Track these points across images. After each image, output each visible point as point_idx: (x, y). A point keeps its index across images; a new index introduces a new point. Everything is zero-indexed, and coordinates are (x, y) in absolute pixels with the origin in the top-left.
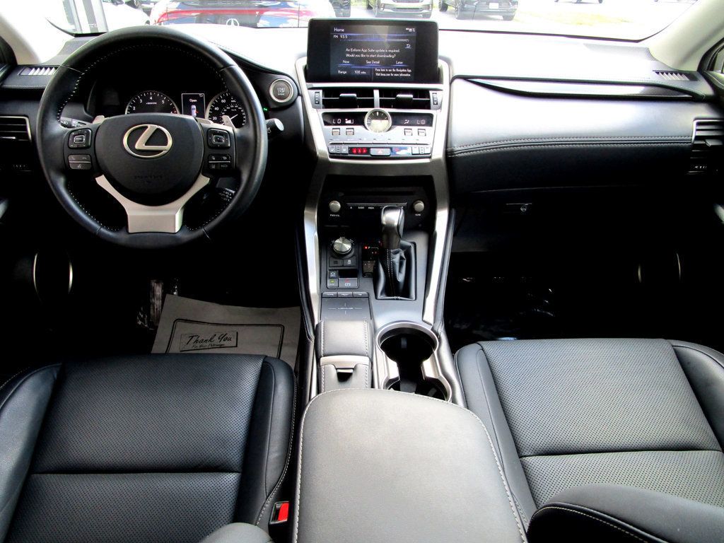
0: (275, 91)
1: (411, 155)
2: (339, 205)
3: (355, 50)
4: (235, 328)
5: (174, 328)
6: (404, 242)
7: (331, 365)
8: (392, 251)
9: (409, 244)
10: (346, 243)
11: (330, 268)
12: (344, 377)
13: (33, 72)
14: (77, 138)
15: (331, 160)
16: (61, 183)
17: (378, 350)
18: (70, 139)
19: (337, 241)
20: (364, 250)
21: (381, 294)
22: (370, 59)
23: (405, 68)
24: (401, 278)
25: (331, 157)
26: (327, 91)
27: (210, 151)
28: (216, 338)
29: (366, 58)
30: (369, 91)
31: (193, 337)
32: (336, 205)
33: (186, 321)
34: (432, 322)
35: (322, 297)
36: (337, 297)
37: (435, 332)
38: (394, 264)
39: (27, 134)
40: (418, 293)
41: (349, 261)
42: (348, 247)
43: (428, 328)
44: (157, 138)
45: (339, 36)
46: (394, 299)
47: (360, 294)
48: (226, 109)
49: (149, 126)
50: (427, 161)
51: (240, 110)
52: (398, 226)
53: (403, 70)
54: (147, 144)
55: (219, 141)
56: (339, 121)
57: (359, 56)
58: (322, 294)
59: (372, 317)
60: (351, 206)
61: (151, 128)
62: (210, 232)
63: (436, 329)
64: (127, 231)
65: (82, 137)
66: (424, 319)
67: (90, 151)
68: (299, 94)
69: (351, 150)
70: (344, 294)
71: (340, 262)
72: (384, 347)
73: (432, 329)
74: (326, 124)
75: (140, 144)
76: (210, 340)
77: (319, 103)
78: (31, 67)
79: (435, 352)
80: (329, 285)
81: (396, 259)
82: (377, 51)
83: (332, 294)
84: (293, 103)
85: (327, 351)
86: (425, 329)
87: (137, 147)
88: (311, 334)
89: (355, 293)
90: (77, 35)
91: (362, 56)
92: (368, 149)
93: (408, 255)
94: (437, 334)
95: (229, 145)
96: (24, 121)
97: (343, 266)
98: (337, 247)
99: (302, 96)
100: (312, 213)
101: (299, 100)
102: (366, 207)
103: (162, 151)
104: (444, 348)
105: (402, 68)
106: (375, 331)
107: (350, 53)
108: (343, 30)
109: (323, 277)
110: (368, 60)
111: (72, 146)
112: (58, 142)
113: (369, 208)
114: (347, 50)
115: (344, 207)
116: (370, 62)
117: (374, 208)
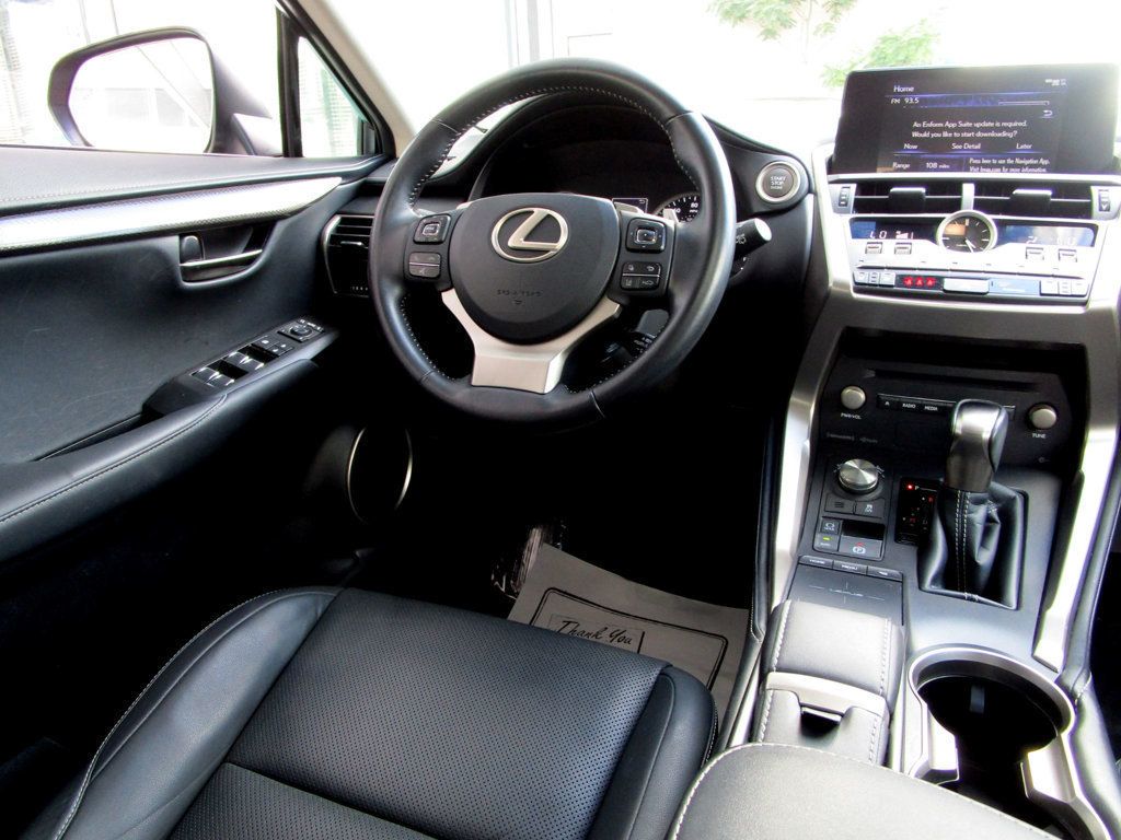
0: (767, 183)
1: (1037, 296)
2: (862, 396)
3: (931, 125)
4: (642, 625)
5: (543, 600)
6: (997, 486)
7: (789, 695)
8: (969, 495)
9: (1012, 494)
10: (869, 471)
11: (826, 514)
12: (816, 727)
14: (428, 228)
15: (856, 296)
17: (910, 694)
18: (419, 229)
19: (850, 463)
20: (903, 491)
21: (934, 581)
22: (961, 141)
23: (1037, 157)
24: (985, 557)
25: (857, 291)
26: (864, 187)
27: (626, 256)
28: (607, 633)
29: (953, 140)
30: (955, 187)
31: (569, 622)
32: (856, 396)
33: (565, 593)
34: (1058, 662)
35: (799, 563)
36: (831, 568)
37: (1065, 689)
38: (971, 523)
40: (1024, 596)
41: (870, 506)
42: (870, 478)
43: (1047, 679)
44: (546, 229)
45: (902, 100)
46: (963, 598)
47: (884, 572)
49: (535, 210)
50: (1078, 310)
52: (991, 443)
53: (1031, 161)
54: (528, 238)
55: (646, 239)
57: (938, 135)
58: (799, 558)
59: (904, 620)
60: (887, 399)
61: (539, 213)
62: (604, 401)
63: (1069, 682)
64: (470, 381)
65: (436, 227)
66: (1037, 653)
67: (442, 248)
68: (810, 191)
69: (901, 280)
70: (848, 566)
71: (848, 506)
72: (927, 693)
73: (1059, 681)
74: (856, 235)
75: (517, 239)
76: (596, 636)
77: (846, 205)
79: (1065, 736)
80: (817, 544)
81: (978, 515)
82: (977, 125)
83: (821, 561)
84: (797, 204)
85: (787, 661)
86: (1039, 678)
87: (511, 243)
88: (762, 625)
89: (871, 568)
91: (945, 134)
92: (939, 280)
93: (1006, 515)
94: (1072, 696)
95: (662, 247)
97: (854, 514)
98: (846, 476)
99: (816, 194)
100: (805, 403)
101: (809, 200)
102: (920, 407)
103: (547, 251)
104: (1090, 731)
105: (1028, 157)
106: (907, 653)
107: (921, 130)
108: (911, 89)
109: (809, 526)
110: (957, 144)
111: (418, 239)
112: (401, 233)
113: (927, 408)
114: (916, 125)
115: (873, 401)
116: (960, 147)
117: (936, 409)
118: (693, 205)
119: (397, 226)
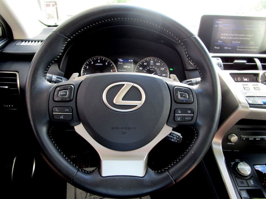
3: (227, 34)
11: (240, 188)
13: (23, 44)
14: (61, 93)
15: (250, 109)
16: (43, 131)
18: (55, 93)
23: (255, 46)
25: (250, 107)
30: (253, 60)
39: (16, 85)
41: (252, 181)
45: (218, 26)
48: (147, 68)
49: (126, 83)
51: (156, 69)
56: (239, 79)
57: (228, 38)
60: (244, 138)
61: (128, 86)
65: (66, 93)
67: (72, 104)
71: (245, 183)
75: (118, 99)
77: (221, 66)
78: (22, 41)
82: (240, 35)
87: (115, 102)
90: (49, 26)
96: (15, 75)
97: (249, 186)
102: (255, 139)
103: (136, 106)
105: (253, 46)
107: (224, 36)
108: (221, 22)
110: (234, 41)
111: (56, 99)
112: (45, 96)
113: (257, 139)
114: (222, 34)
115: (240, 138)
116: (234, 42)
117: (260, 139)
118: (151, 62)
119: (41, 92)
